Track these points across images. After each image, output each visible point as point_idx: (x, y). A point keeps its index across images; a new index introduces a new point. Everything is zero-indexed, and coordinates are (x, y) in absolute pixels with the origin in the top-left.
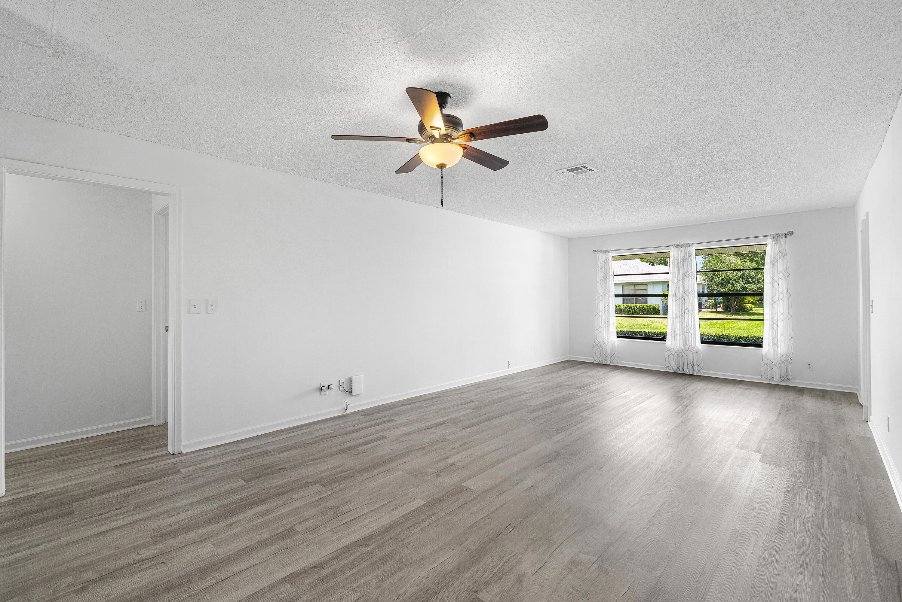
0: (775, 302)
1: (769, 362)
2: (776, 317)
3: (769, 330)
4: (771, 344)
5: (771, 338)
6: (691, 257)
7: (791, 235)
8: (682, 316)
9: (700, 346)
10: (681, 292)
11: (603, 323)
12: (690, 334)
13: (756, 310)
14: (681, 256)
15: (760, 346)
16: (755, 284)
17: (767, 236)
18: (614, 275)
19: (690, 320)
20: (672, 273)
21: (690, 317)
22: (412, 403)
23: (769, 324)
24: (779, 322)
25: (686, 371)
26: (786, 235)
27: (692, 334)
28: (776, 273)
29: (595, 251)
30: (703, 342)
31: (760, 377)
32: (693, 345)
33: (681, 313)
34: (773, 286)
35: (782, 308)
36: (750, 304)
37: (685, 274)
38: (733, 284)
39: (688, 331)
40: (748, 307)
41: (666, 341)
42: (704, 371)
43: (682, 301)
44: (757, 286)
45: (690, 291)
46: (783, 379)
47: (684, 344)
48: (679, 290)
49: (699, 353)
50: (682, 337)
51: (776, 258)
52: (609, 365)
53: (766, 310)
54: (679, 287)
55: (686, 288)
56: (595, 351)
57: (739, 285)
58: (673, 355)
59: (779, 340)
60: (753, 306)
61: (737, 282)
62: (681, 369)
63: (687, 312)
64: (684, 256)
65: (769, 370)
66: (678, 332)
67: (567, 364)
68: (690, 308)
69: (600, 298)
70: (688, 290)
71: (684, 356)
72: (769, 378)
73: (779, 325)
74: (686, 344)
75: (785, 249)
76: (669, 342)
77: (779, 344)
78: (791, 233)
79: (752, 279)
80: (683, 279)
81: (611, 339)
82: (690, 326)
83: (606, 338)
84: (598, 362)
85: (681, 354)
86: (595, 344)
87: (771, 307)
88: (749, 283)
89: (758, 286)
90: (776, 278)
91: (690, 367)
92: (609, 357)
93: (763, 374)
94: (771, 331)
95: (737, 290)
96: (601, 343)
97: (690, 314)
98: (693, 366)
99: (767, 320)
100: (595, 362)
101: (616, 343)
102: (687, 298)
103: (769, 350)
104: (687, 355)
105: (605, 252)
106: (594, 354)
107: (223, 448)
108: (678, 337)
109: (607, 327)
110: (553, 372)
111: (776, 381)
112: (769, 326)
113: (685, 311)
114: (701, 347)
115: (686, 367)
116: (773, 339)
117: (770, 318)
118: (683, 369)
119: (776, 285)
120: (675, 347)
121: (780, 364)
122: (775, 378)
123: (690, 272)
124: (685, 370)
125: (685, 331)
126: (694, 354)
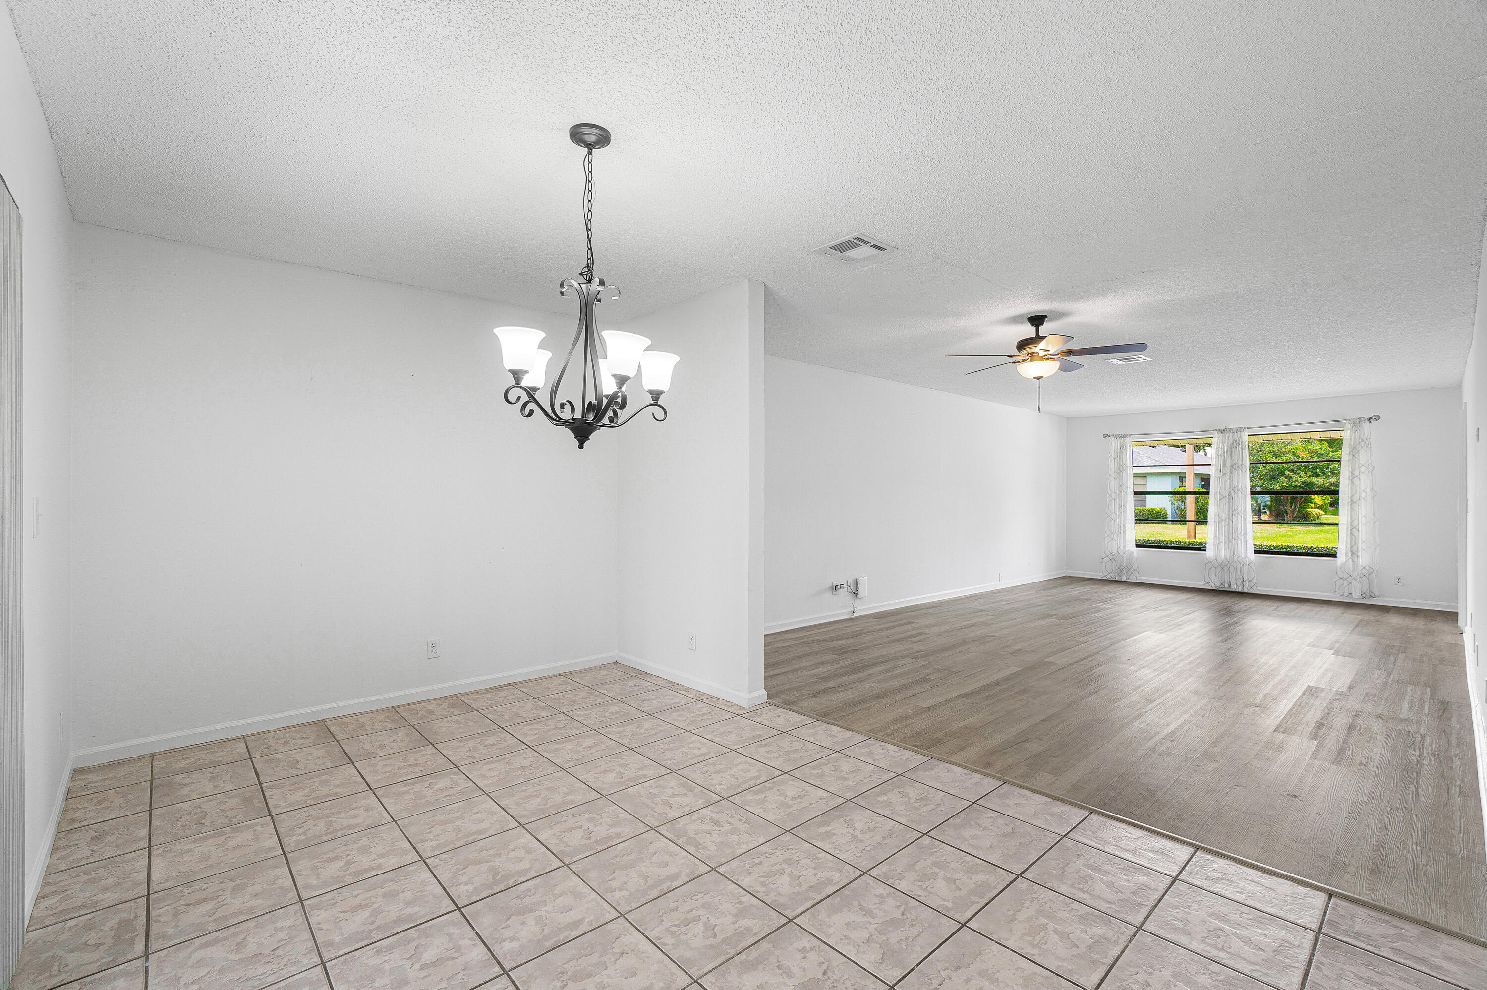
0: (1355, 502)
1: (1346, 575)
2: (1356, 520)
3: (1347, 536)
4: (1349, 554)
5: (1349, 547)
6: (1242, 445)
7: (1377, 420)
8: (1229, 518)
9: (1252, 556)
10: (1227, 488)
11: (1117, 528)
12: (1239, 542)
13: (1327, 518)
14: (1228, 443)
15: (1334, 556)
16: (1326, 477)
17: (1345, 420)
18: (1134, 466)
19: (1239, 524)
20: (1215, 465)
21: (1239, 520)
22: (916, 610)
23: (1347, 529)
24: (1360, 526)
25: (1234, 588)
26: (1370, 420)
27: (1243, 541)
28: (1357, 467)
29: (1106, 436)
30: (1256, 552)
31: (1333, 595)
32: (1243, 556)
33: (1227, 516)
34: (1352, 483)
35: (1364, 510)
36: (1317, 509)
37: (1234, 466)
38: (1289, 478)
39: (1237, 538)
40: (1314, 513)
41: (1205, 550)
42: (1258, 588)
43: (1229, 500)
44: (1331, 480)
45: (1240, 487)
46: (1364, 596)
47: (1232, 553)
48: (1225, 486)
49: (1252, 565)
50: (1229, 545)
51: (1358, 448)
52: (1124, 582)
53: (1343, 517)
54: (1225, 482)
55: (1235, 483)
56: (1104, 564)
57: (1300, 479)
58: (1215, 568)
59: (1360, 548)
60: (1322, 512)
61: (1295, 474)
62: (1226, 586)
63: (1236, 515)
64: (1233, 444)
65: (1345, 585)
66: (1223, 539)
67: (1065, 580)
68: (1240, 509)
69: (1113, 496)
70: (1238, 486)
71: (1232, 568)
72: (1346, 594)
73: (1360, 530)
74: (1234, 554)
75: (1369, 437)
76: (1210, 553)
77: (1360, 554)
78: (1378, 418)
79: (1322, 471)
80: (1231, 473)
81: (1127, 549)
82: (1239, 532)
83: (1122, 548)
84: (1109, 577)
85: (1224, 566)
86: (1105, 556)
87: (1349, 508)
88: (1317, 476)
89: (1333, 480)
90: (1356, 473)
91: (1239, 583)
92: (1124, 571)
93: (1337, 590)
94: (1349, 536)
95: (1295, 487)
96: (1113, 554)
97: (1239, 516)
98: (1243, 582)
99: (1344, 524)
100: (1105, 578)
101: (1135, 554)
102: (1236, 496)
103: (1346, 561)
104: (1235, 568)
105: (1121, 437)
106: (1104, 568)
107: (774, 636)
108: (1222, 546)
109: (1122, 532)
110: (1054, 588)
111: (1356, 598)
112: (1347, 532)
113: (1232, 512)
114: (1254, 557)
115: (1233, 582)
116: (1352, 547)
117: (1348, 522)
118: (1230, 585)
119: (1356, 481)
120: (1219, 558)
121: (1361, 577)
122: (1353, 595)
123: (1240, 464)
124: (1232, 586)
125: (1231, 538)
126: (1245, 567)
